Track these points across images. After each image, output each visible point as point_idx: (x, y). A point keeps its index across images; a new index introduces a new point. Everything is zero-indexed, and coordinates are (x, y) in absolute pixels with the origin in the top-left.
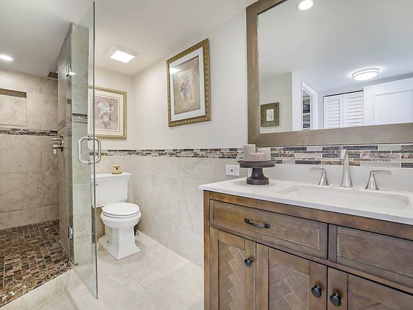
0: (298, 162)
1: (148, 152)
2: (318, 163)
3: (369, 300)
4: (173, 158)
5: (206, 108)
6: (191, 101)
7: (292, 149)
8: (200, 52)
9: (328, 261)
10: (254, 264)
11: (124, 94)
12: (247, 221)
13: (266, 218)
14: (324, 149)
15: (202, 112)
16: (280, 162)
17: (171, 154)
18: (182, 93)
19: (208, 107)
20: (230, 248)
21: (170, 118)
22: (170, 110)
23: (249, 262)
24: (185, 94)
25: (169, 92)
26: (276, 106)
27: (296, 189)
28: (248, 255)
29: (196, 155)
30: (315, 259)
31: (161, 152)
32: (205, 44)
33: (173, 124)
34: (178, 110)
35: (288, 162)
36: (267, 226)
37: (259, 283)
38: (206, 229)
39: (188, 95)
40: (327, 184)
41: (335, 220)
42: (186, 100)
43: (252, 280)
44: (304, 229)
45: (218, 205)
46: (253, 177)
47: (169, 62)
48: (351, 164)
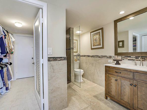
0: (128, 60)
1: (85, 56)
2: (134, 60)
3: (141, 86)
4: (92, 58)
5: (102, 45)
6: (98, 43)
7: (127, 57)
8: (100, 31)
9: (133, 79)
10: (117, 81)
11: (77, 40)
12: (116, 72)
13: (120, 71)
14: (136, 57)
15: (101, 46)
16: (124, 60)
17: (92, 57)
18: (95, 41)
19: (103, 45)
20: (112, 78)
21: (91, 47)
22: (91, 45)
23: (116, 80)
24: (96, 41)
25: (91, 40)
26: (123, 41)
27: (128, 66)
28: (116, 79)
29: (99, 57)
30: (131, 79)
31: (88, 56)
32: (102, 29)
33: (92, 49)
34: (94, 45)
35: (126, 60)
36: (120, 73)
37: (119, 84)
38: (106, 74)
39: (97, 41)
40: (136, 65)
41: (135, 71)
42: (96, 43)
43: (117, 84)
44: (128, 73)
45: (108, 69)
46: (117, 63)
47: (91, 33)
48: (142, 61)
